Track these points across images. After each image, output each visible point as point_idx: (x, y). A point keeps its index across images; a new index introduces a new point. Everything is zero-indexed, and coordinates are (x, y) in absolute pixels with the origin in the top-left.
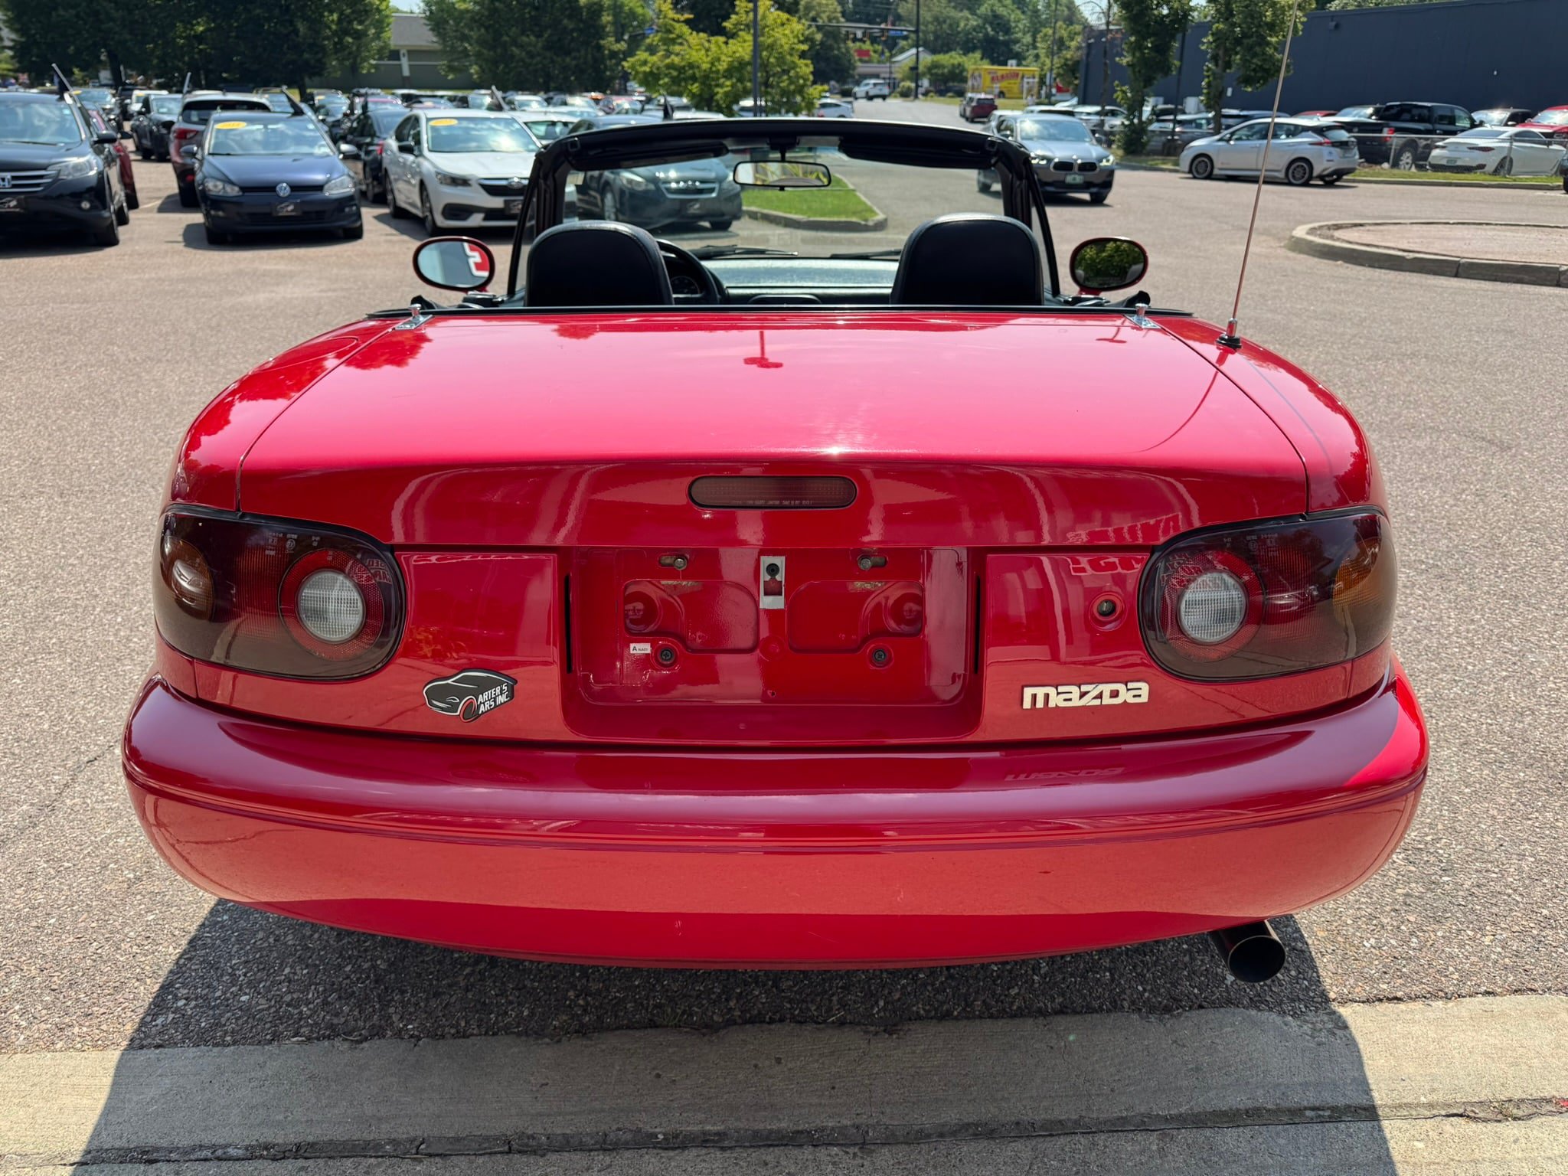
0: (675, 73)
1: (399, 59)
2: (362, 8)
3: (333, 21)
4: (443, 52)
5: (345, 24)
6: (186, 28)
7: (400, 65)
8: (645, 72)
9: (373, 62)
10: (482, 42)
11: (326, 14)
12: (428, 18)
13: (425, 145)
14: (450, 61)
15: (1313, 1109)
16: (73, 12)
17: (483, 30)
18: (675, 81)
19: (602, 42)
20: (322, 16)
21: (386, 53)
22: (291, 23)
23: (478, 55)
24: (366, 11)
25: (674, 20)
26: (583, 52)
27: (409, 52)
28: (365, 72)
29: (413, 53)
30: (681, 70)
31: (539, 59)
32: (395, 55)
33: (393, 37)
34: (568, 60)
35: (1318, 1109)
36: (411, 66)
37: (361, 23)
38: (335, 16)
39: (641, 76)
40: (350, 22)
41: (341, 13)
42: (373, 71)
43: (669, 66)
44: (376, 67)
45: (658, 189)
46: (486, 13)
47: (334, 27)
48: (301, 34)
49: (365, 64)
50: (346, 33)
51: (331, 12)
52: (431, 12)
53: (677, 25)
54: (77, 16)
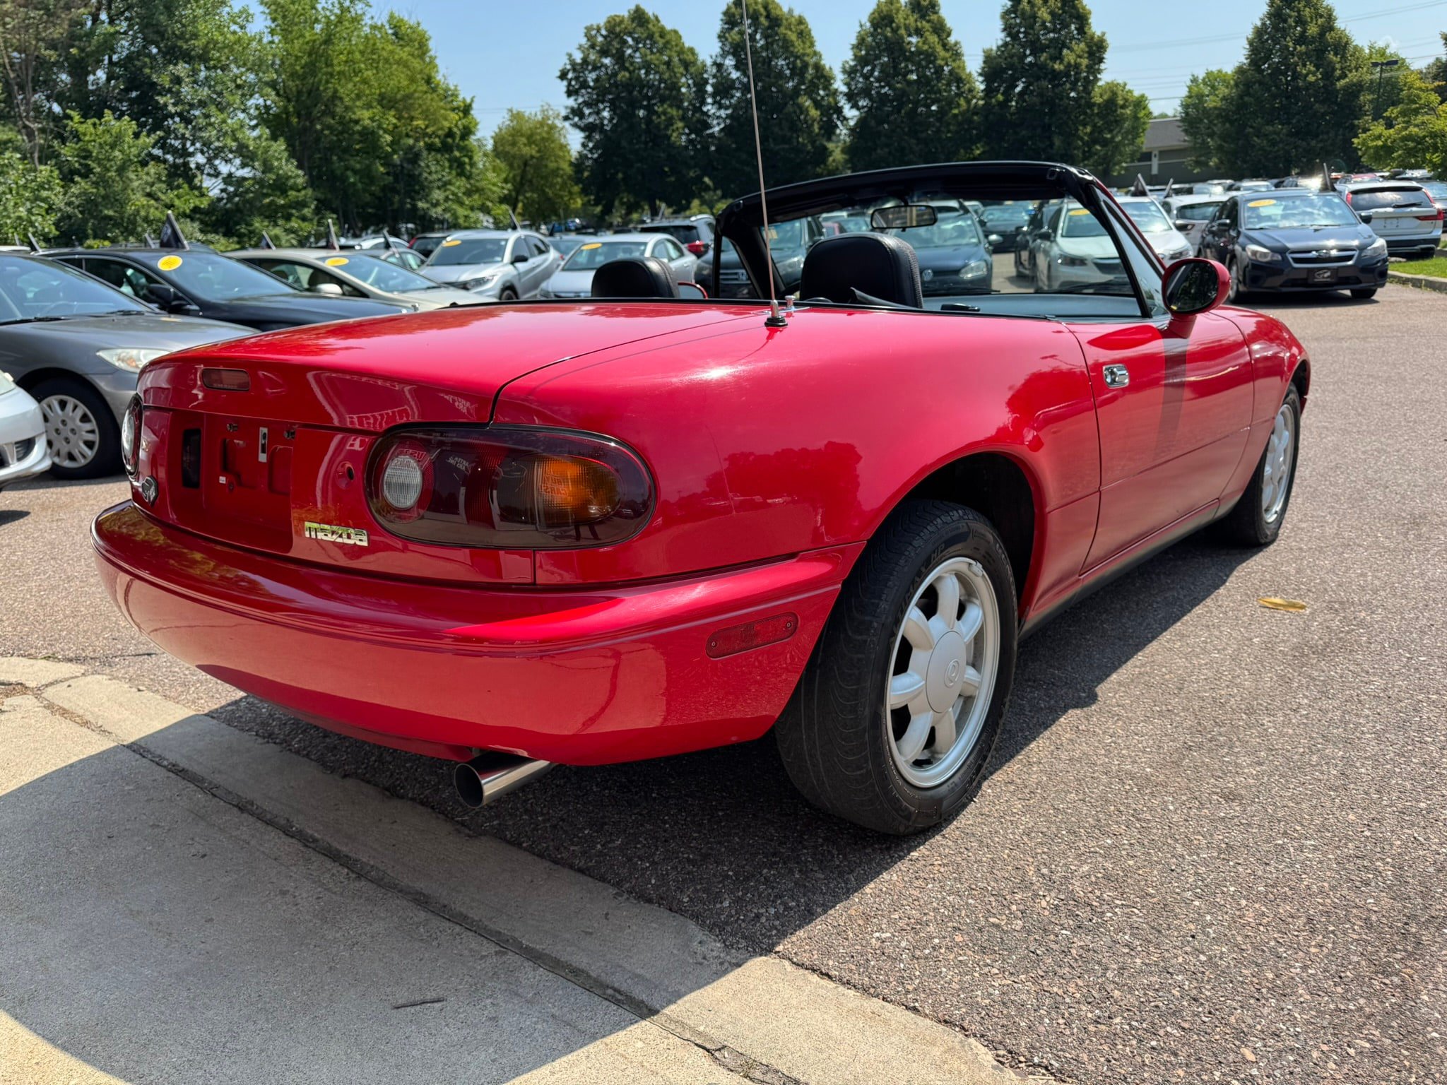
0: (1411, 144)
1: (1150, 159)
2: (1112, 119)
3: (1086, 134)
4: (1193, 149)
5: (1096, 134)
6: (966, 153)
7: (1150, 165)
8: (1376, 146)
9: (1124, 165)
10: (1224, 137)
11: (1081, 128)
12: (1183, 120)
13: (1060, 232)
14: (1197, 157)
15: (615, 990)
16: (886, 150)
17: (1227, 125)
18: (1410, 152)
19: (1356, 122)
20: (1077, 130)
21: (1138, 155)
22: (1050, 138)
23: (1220, 148)
24: (1116, 121)
25: (1420, 89)
26: (1332, 134)
27: (1161, 152)
28: (1115, 174)
29: (1164, 153)
30: (1419, 140)
31: (1281, 145)
32: (1147, 156)
33: (1147, 142)
34: (1313, 143)
35: (619, 992)
36: (1160, 165)
37: (1111, 131)
38: (1089, 129)
39: (1372, 151)
40: (1101, 132)
41: (1094, 126)
42: (1123, 172)
43: (1404, 139)
44: (1126, 169)
45: (1285, 259)
46: (1234, 109)
47: (1086, 138)
48: (1055, 147)
49: (1117, 167)
50: (1095, 142)
51: (1085, 125)
52: (1187, 114)
53: (1423, 95)
54: (890, 153)
